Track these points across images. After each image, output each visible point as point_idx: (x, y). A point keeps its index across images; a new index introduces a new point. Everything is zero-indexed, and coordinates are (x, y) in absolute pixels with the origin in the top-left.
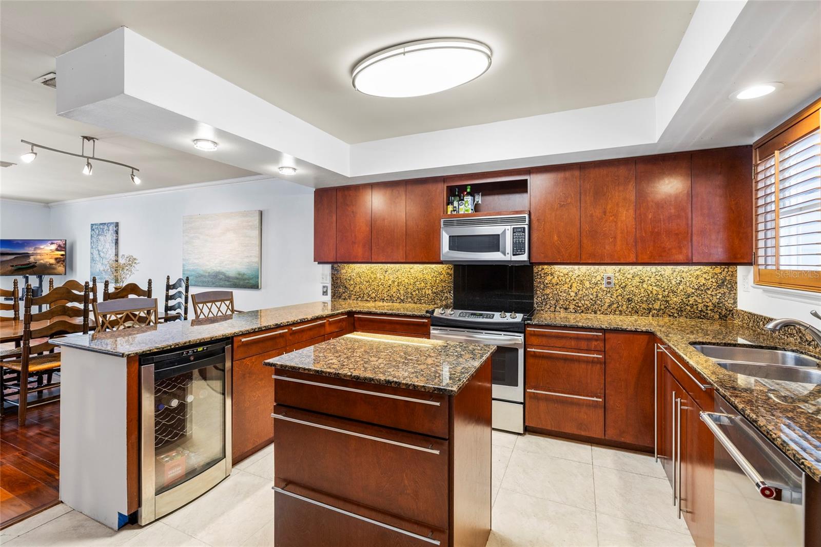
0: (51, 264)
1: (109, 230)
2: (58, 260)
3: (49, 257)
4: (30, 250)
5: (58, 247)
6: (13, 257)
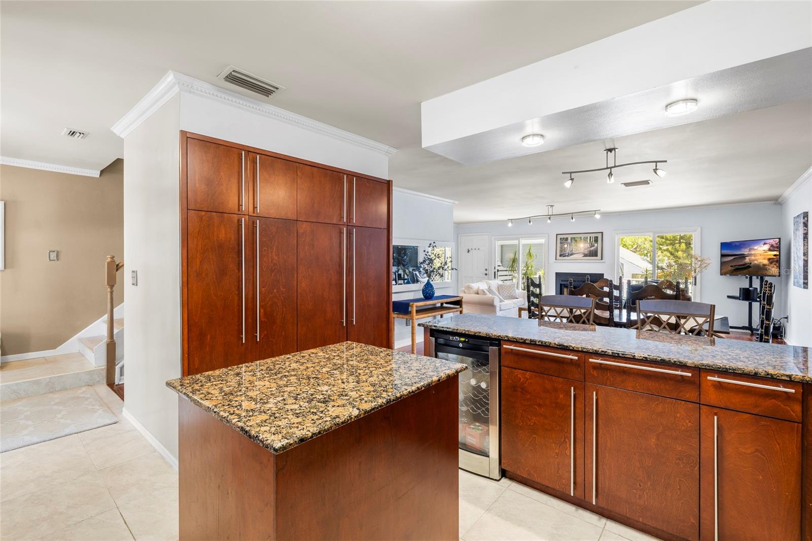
0: (764, 265)
2: (771, 261)
3: (762, 257)
4: (745, 251)
5: (772, 246)
6: (732, 258)
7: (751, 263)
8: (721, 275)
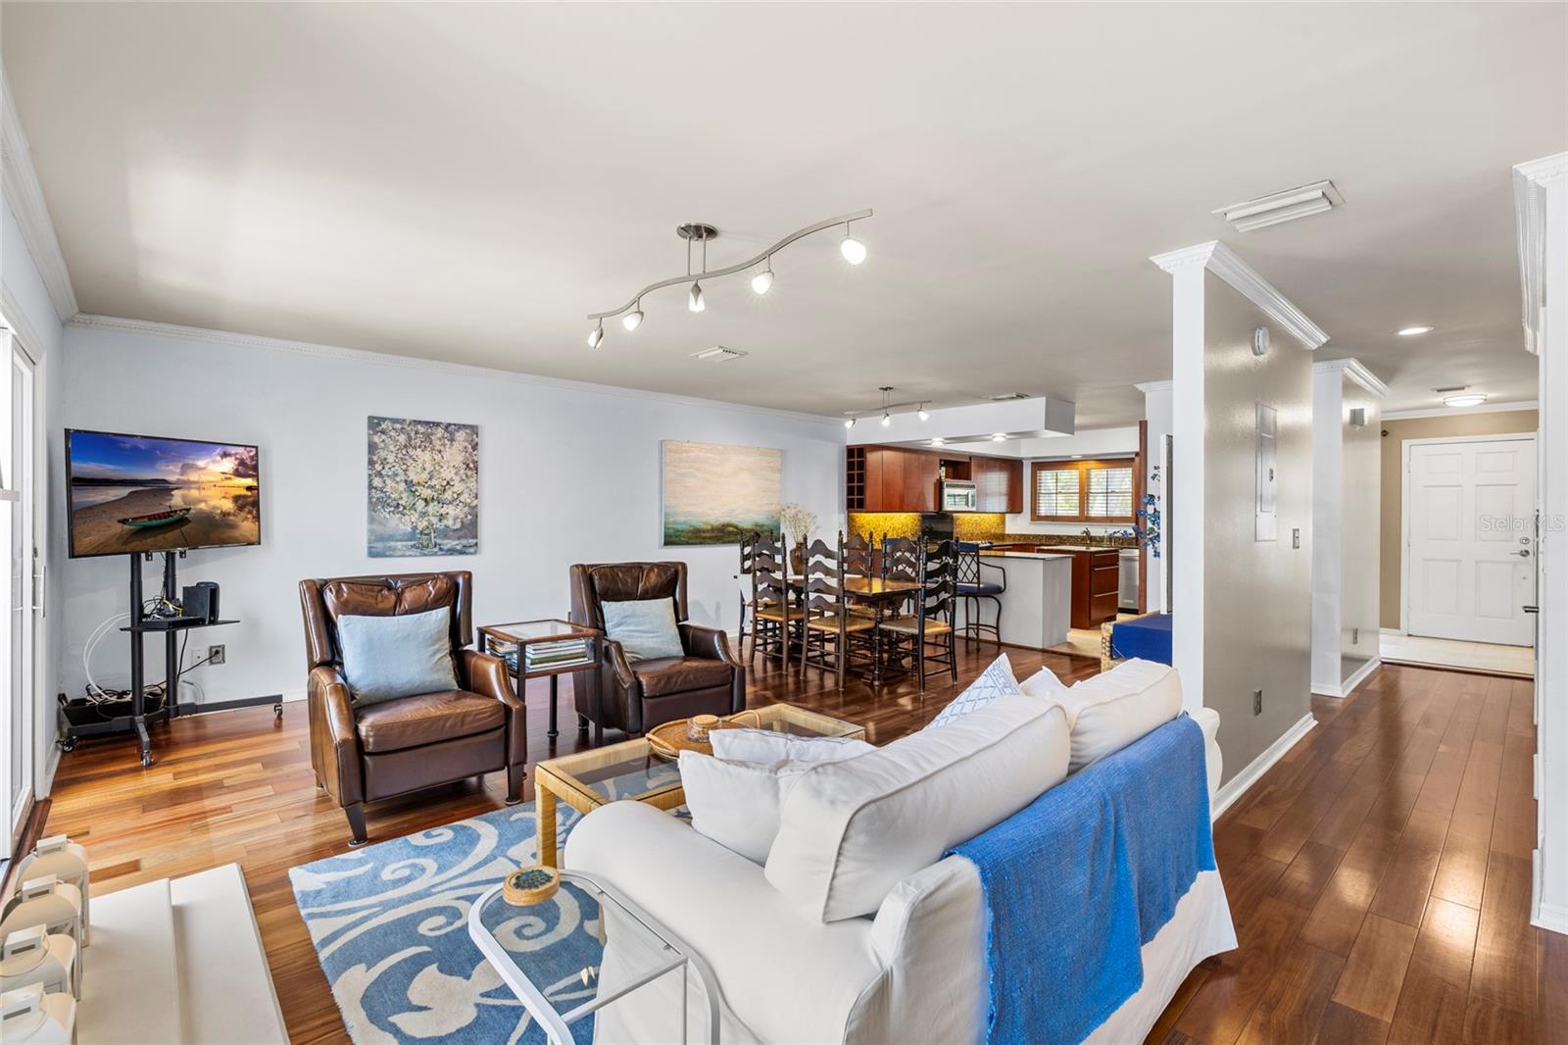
0: (225, 514)
1: (452, 440)
7: (188, 510)
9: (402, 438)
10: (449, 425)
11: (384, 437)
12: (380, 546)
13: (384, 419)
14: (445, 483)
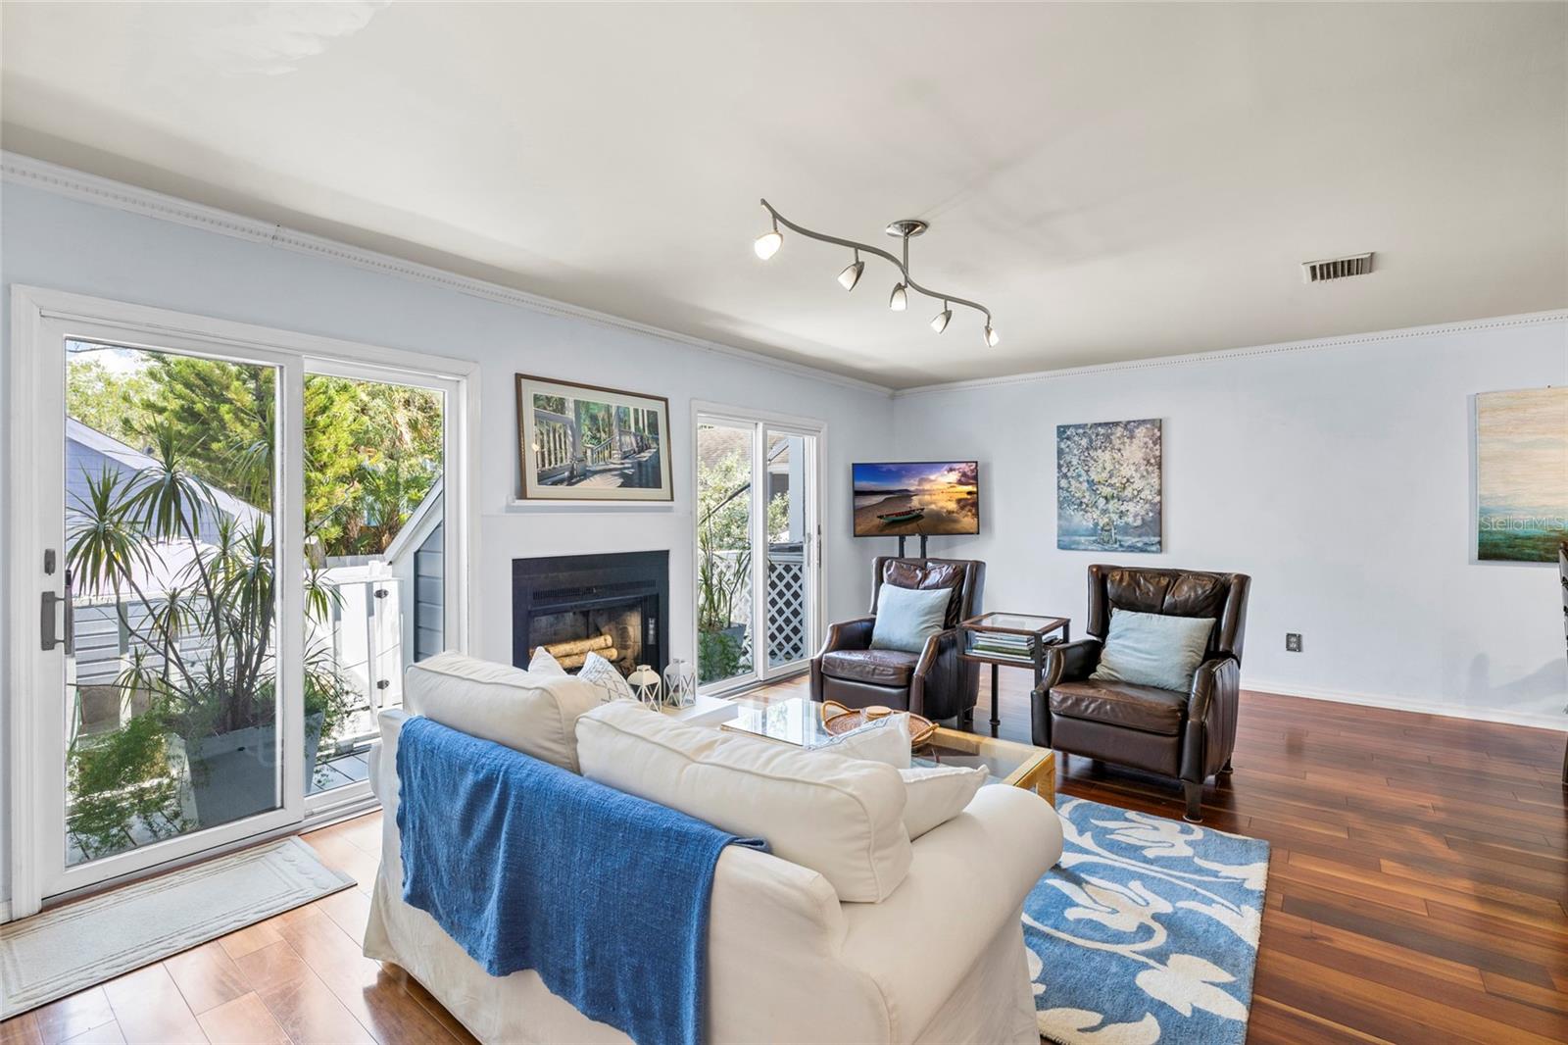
0: (950, 512)
1: (1132, 437)
2: (962, 503)
3: (945, 497)
4: (911, 485)
5: (962, 476)
6: (881, 498)
7: (923, 509)
8: (855, 536)
9: (1084, 442)
10: (1129, 422)
11: (1069, 443)
12: (1066, 539)
13: (1069, 427)
14: (1125, 480)
